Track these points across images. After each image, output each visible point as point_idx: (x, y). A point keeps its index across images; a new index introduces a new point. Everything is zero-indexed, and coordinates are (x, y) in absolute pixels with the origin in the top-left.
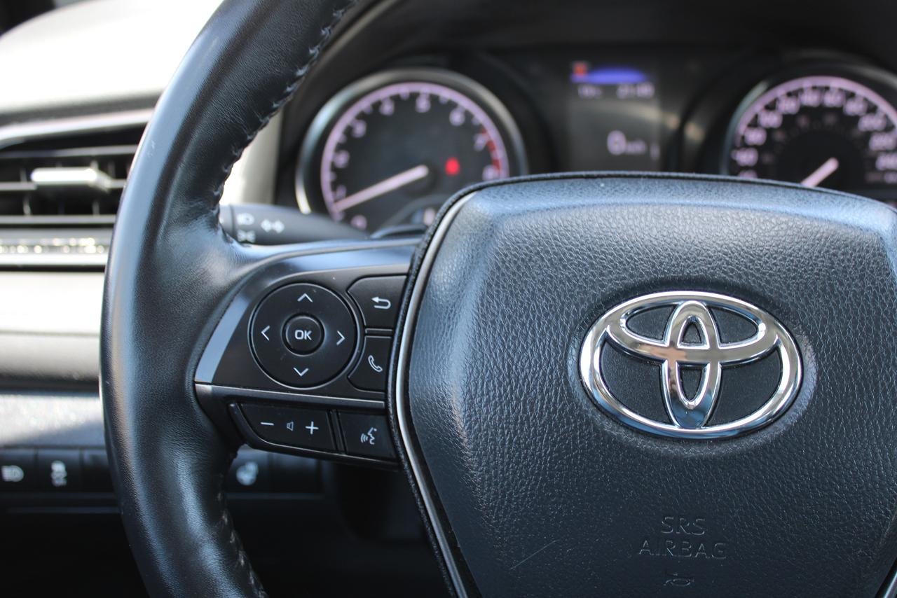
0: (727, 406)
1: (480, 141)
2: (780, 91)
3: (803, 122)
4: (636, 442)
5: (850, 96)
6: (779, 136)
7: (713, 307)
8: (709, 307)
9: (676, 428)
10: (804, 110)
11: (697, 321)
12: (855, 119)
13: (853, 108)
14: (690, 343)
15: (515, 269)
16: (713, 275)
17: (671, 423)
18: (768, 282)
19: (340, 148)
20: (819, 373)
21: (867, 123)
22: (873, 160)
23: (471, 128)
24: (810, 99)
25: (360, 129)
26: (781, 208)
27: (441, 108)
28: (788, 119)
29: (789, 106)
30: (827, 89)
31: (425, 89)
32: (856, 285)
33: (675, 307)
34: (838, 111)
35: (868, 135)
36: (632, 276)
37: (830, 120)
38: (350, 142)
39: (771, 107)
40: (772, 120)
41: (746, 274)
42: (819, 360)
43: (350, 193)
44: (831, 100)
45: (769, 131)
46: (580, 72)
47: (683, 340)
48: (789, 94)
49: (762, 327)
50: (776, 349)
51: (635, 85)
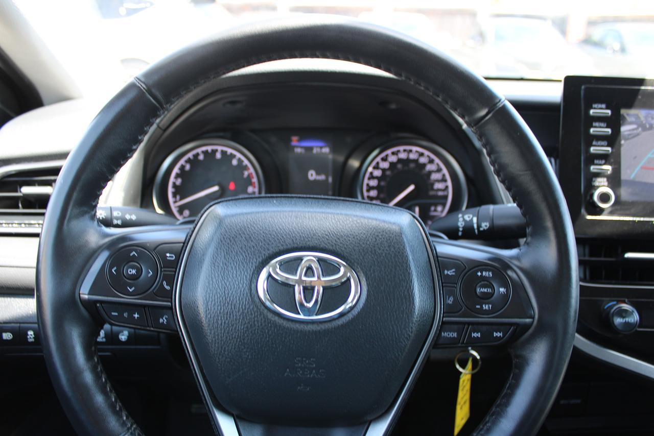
0: (326, 306)
1: (246, 173)
2: (389, 152)
3: (399, 166)
4: (283, 323)
5: (422, 155)
6: (388, 173)
7: (320, 260)
8: (318, 261)
9: (301, 317)
10: (400, 161)
11: (311, 267)
12: (424, 165)
13: (423, 160)
14: (309, 277)
15: (229, 242)
16: (320, 245)
17: (299, 314)
18: (345, 248)
19: (177, 176)
20: (368, 291)
21: (429, 167)
22: (432, 185)
23: (241, 167)
24: (403, 156)
25: (188, 167)
26: (354, 213)
27: (227, 157)
28: (392, 165)
29: (393, 159)
30: (411, 151)
31: (220, 148)
32: (387, 250)
33: (302, 260)
34: (416, 161)
35: (430, 173)
36: (282, 245)
37: (412, 165)
38: (182, 174)
39: (384, 159)
40: (385, 165)
41: (336, 245)
42: (368, 285)
43: (181, 199)
44: (413, 156)
45: (384, 170)
46: (295, 141)
47: (306, 275)
48: (393, 153)
49: (342, 269)
50: (349, 279)
51: (321, 148)
